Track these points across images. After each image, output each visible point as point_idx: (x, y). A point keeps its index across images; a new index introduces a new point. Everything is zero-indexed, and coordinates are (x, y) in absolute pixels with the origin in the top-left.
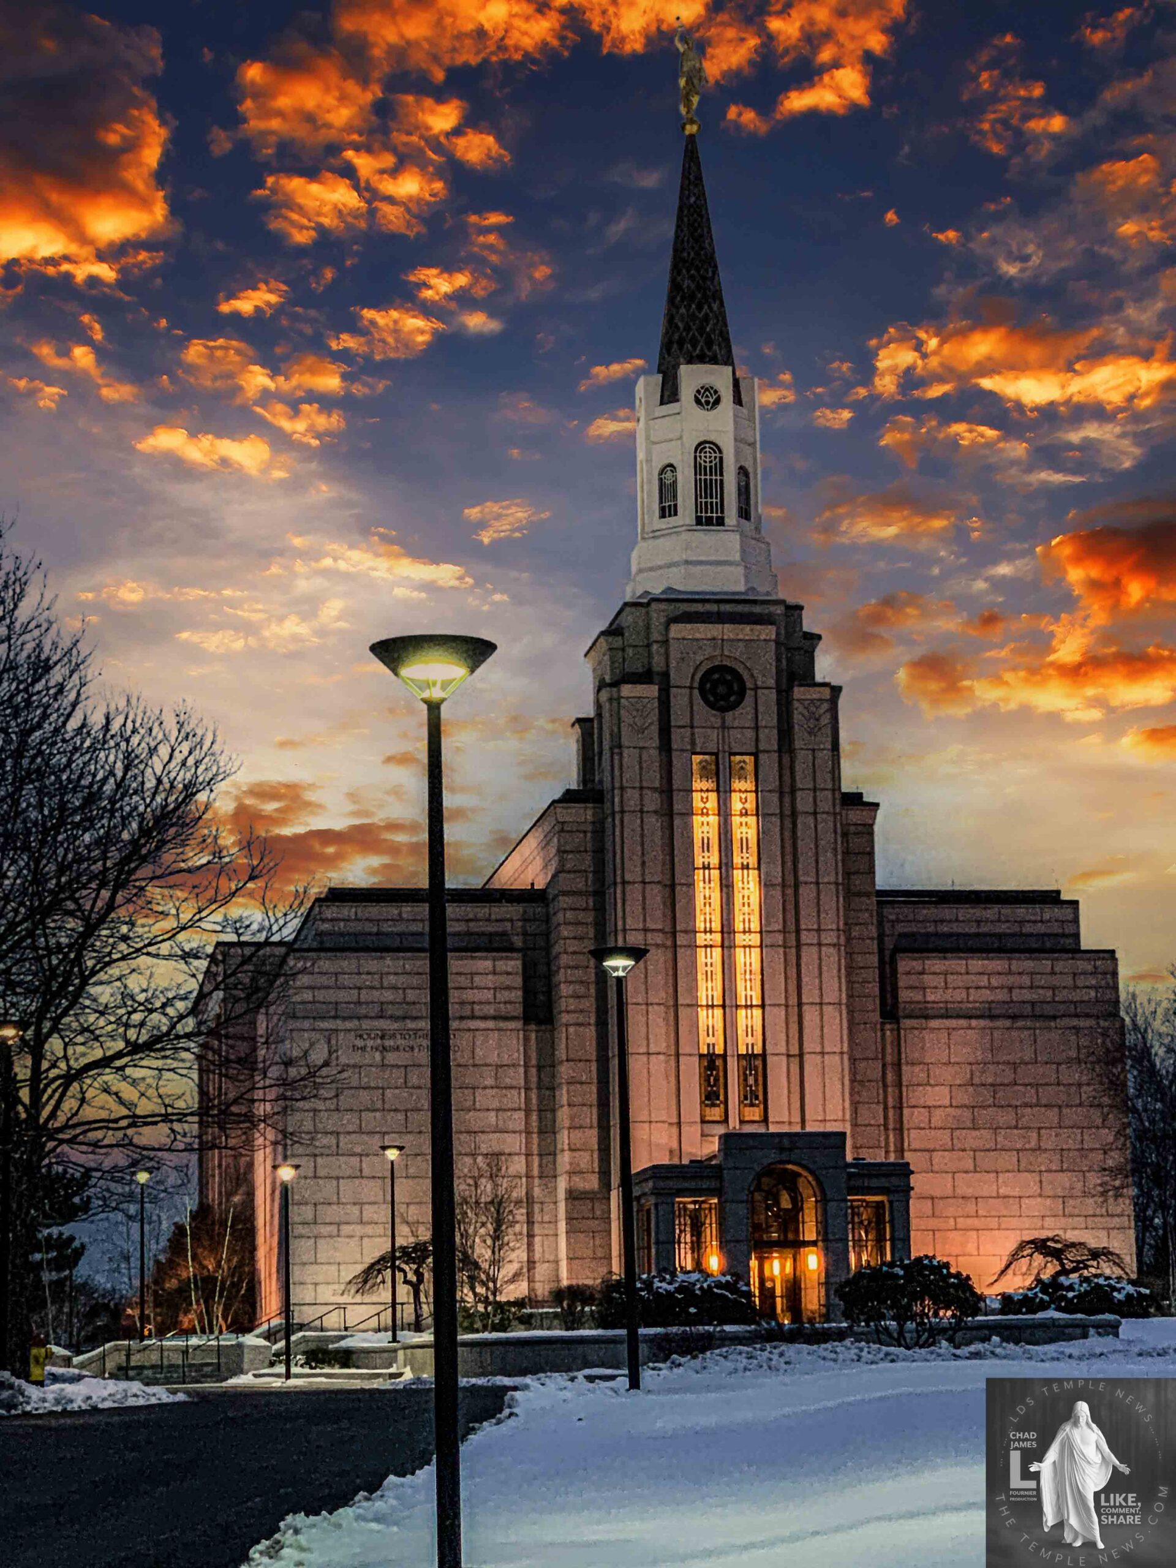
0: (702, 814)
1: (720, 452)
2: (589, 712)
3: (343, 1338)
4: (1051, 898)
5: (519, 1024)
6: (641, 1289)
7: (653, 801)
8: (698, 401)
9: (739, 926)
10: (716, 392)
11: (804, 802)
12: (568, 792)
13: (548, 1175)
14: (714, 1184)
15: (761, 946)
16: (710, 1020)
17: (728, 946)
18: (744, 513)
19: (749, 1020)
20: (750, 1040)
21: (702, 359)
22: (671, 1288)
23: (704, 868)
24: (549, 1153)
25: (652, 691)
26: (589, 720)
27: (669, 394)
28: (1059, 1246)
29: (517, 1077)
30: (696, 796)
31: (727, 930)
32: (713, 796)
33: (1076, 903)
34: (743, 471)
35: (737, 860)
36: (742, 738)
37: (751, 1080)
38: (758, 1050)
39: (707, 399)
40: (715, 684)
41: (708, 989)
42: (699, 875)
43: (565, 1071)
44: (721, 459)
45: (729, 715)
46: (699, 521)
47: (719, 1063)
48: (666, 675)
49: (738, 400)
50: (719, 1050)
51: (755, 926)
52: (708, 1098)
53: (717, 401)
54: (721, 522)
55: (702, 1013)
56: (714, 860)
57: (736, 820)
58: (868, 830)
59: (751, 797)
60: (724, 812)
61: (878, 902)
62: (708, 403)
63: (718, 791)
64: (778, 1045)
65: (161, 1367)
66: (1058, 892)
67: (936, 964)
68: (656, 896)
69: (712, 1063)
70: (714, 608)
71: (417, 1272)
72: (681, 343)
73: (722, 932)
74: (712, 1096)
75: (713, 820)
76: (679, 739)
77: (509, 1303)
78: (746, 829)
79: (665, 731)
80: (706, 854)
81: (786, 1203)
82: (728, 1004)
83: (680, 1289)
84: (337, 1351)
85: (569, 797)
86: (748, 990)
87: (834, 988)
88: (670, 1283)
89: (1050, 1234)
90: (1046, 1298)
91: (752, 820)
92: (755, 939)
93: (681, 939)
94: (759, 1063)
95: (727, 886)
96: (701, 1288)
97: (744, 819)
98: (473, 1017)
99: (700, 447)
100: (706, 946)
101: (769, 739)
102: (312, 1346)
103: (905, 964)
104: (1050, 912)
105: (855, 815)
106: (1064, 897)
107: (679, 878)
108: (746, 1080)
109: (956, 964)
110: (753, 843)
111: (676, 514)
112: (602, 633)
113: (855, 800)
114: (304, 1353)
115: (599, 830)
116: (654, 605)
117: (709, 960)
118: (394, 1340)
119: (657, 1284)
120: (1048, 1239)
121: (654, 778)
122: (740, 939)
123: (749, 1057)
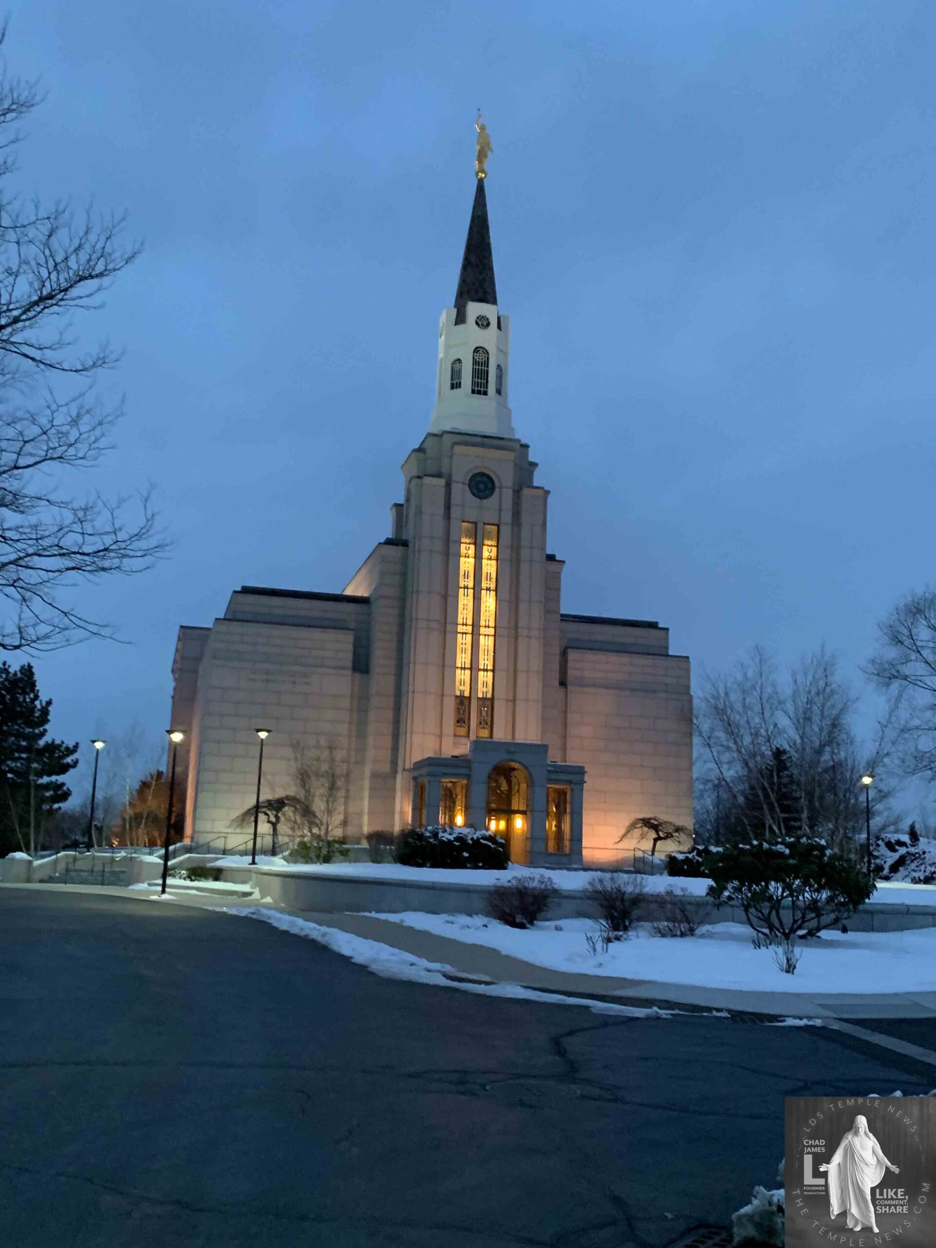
0: (465, 557)
1: (488, 354)
2: (401, 500)
3: (217, 859)
4: (653, 625)
5: (349, 672)
6: (430, 837)
7: (439, 545)
8: (477, 323)
9: (482, 623)
10: (488, 319)
11: (525, 554)
12: (388, 539)
13: (361, 762)
14: (464, 771)
15: (495, 636)
16: (463, 676)
17: (475, 633)
18: (499, 392)
19: (485, 678)
20: (485, 690)
21: (481, 300)
22: (452, 838)
23: (464, 588)
24: (361, 749)
25: (442, 482)
26: (401, 505)
27: (460, 319)
28: (656, 823)
29: (346, 703)
30: (463, 546)
31: (476, 625)
32: (472, 547)
33: (667, 629)
34: (499, 367)
35: (484, 585)
36: (492, 516)
37: (484, 714)
38: (489, 696)
39: (483, 322)
40: (478, 483)
41: (463, 658)
42: (461, 591)
43: (375, 701)
44: (488, 358)
45: (485, 501)
46: (473, 392)
47: (466, 702)
48: (450, 476)
49: (499, 327)
50: (467, 694)
51: (492, 624)
52: (458, 722)
53: (488, 324)
54: (485, 393)
55: (458, 671)
56: (471, 585)
57: (484, 562)
58: (557, 576)
59: (494, 549)
60: (478, 557)
61: (561, 620)
62: (483, 325)
63: (475, 544)
64: (501, 694)
65: (92, 871)
66: (657, 623)
67: (589, 656)
68: (437, 601)
69: (463, 702)
70: (479, 440)
71: (277, 817)
72: (468, 292)
73: (473, 625)
74: (462, 720)
75: (472, 560)
76: (455, 512)
77: (335, 841)
78: (489, 567)
79: (448, 507)
80: (466, 580)
81: (504, 787)
82: (474, 668)
83: (457, 839)
84: (212, 869)
85: (389, 542)
86: (486, 660)
87: (536, 664)
88: (450, 834)
89: (652, 816)
90: (700, 860)
91: (494, 563)
92: (491, 631)
93: (449, 627)
94: (489, 703)
95: (477, 599)
96: (472, 839)
97: (489, 562)
98: (323, 666)
99: (476, 350)
100: (463, 633)
101: (507, 517)
102: (194, 865)
103: (572, 655)
104: (652, 632)
105: (552, 566)
106: (660, 626)
107: (450, 592)
108: (481, 715)
109: (600, 657)
110: (494, 576)
111: (460, 387)
112: (415, 451)
113: (551, 558)
114: (187, 870)
115: (404, 562)
116: (446, 436)
117: (464, 642)
118: (254, 863)
119: (441, 834)
120: (651, 819)
121: (440, 531)
122: (483, 630)
123: (484, 699)
